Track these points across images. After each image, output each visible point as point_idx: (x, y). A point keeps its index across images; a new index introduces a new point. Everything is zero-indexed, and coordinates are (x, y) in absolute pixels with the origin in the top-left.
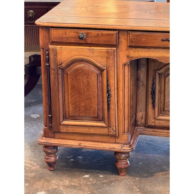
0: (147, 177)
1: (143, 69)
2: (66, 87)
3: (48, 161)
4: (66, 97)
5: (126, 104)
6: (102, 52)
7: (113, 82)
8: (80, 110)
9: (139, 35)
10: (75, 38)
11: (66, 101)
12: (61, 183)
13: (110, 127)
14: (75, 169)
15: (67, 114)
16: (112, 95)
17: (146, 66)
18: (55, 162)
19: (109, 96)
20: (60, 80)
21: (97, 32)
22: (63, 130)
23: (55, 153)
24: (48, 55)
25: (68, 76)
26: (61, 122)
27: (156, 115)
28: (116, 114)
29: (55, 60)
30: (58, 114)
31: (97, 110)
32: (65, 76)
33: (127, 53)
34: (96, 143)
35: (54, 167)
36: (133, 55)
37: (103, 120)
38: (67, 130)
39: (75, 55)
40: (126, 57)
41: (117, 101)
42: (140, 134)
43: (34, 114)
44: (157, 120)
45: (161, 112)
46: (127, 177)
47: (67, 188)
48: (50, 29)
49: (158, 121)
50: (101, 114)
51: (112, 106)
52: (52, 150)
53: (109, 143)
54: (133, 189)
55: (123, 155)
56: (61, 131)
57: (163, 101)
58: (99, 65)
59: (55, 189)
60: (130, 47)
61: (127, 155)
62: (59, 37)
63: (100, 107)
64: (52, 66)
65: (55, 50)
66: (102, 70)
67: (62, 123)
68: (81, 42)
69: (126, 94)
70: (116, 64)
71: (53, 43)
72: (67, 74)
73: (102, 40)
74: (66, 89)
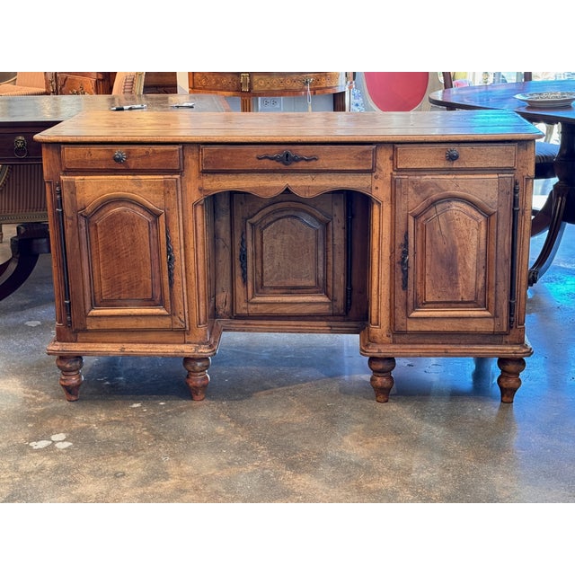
0: (241, 399)
1: (224, 219)
2: (94, 249)
3: (67, 383)
4: (95, 267)
5: (200, 273)
6: (155, 184)
7: (176, 235)
8: (120, 289)
9: (218, 151)
10: (107, 160)
11: (96, 274)
12: (92, 418)
13: (174, 315)
14: (115, 396)
15: (97, 298)
16: (176, 258)
17: (229, 212)
18: (79, 386)
19: (171, 261)
20: (83, 236)
21: (146, 148)
22: (92, 325)
23: (78, 369)
24: (60, 193)
25: (96, 230)
26: (87, 311)
27: (250, 295)
28: (185, 291)
29: (73, 201)
30: (82, 297)
31: (150, 286)
32: (92, 229)
33: (199, 184)
34: (151, 346)
35: (76, 395)
36: (209, 187)
37: (161, 304)
38: (98, 326)
39: (108, 192)
40: (197, 190)
41: (186, 269)
42: (224, 330)
43: (30, 320)
44: (252, 303)
45: (257, 290)
46: (206, 402)
47: (104, 425)
48: (62, 146)
49: (253, 306)
50: (158, 294)
51: (177, 278)
52: (74, 364)
53: (174, 343)
54: (219, 418)
55: (199, 364)
56: (88, 328)
57: (260, 271)
58: (151, 206)
59: (84, 428)
60: (205, 172)
61: (206, 364)
62: (77, 161)
63: (157, 280)
64: (68, 212)
65: (72, 185)
66: (156, 215)
67: (90, 314)
68: (118, 167)
69: (200, 256)
70: (180, 204)
71: (68, 172)
72: (96, 225)
73: (155, 162)
74: (94, 253)
